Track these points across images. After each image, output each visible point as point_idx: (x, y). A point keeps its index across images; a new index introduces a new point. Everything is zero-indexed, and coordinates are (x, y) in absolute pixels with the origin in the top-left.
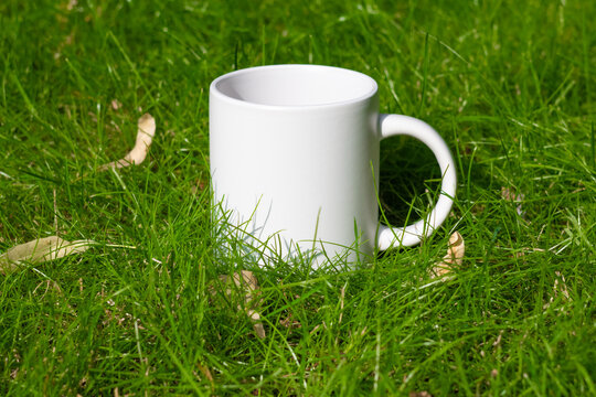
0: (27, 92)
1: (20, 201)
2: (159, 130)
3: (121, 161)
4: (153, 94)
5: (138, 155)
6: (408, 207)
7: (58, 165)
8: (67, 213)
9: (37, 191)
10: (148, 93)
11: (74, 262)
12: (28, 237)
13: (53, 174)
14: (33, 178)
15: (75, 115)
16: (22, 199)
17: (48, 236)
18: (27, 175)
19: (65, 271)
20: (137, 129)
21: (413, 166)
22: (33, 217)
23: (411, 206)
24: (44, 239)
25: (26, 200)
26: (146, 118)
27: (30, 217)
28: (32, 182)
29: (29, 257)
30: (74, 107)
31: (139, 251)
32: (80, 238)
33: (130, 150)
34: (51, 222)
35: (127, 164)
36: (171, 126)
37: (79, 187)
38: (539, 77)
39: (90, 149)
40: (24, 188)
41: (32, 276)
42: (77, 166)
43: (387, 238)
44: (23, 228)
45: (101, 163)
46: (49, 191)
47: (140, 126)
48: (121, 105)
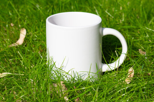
2: (27, 32)
3: (15, 44)
4: (24, 21)
5: (21, 41)
6: (111, 57)
10: (23, 21)
20: (20, 33)
21: (110, 43)
23: (112, 57)
26: (23, 29)
33: (18, 40)
35: (17, 45)
36: (30, 31)
37: (2, 53)
38: (146, 13)
39: (5, 40)
43: (105, 68)
45: (9, 45)
47: (21, 32)
48: (14, 25)
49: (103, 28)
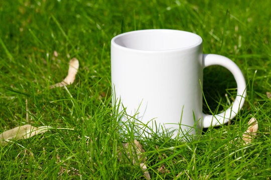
0: (7, 48)
1: (6, 106)
2: (80, 66)
3: (62, 83)
4: (76, 48)
5: (70, 79)
6: (218, 104)
7: (27, 86)
8: (33, 112)
9: (16, 100)
10: (73, 47)
11: (40, 139)
12: (12, 126)
13: (24, 91)
14: (14, 93)
15: (34, 60)
16: (8, 105)
17: (23, 125)
18: (10, 92)
19: (35, 144)
22: (14, 114)
23: (220, 103)
24: (22, 127)
25: (10, 105)
26: (74, 60)
27: (13, 115)
28: (13, 95)
29: (15, 137)
30: (33, 55)
31: (75, 131)
32: (42, 125)
33: (64, 78)
34: (24, 116)
37: (40, 97)
39: (44, 77)
40: (8, 99)
41: (15, 148)
42: (37, 86)
43: (208, 121)
44: (9, 121)
45: (51, 84)
46: (23, 100)
48: (59, 54)
49: (205, 54)
